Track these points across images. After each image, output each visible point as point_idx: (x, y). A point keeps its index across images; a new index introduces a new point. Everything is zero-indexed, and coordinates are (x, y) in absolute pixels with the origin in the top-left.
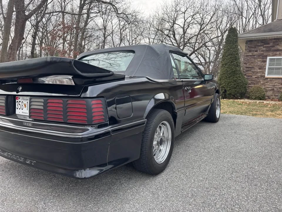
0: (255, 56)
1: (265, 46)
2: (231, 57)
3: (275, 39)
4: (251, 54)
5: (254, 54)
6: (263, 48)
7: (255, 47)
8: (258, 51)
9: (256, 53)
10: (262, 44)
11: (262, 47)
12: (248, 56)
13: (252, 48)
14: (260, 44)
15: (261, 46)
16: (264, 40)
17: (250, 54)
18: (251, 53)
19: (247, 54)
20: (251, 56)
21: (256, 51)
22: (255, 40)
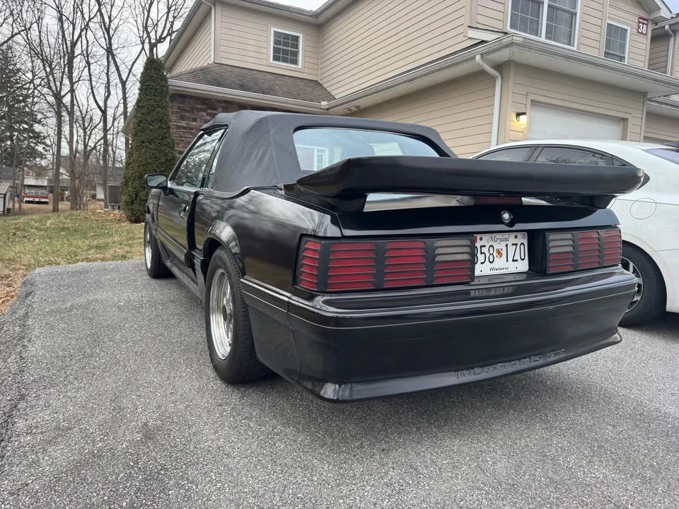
0: (192, 129)
1: (209, 111)
2: (159, 127)
3: (225, 102)
4: (185, 125)
5: (190, 126)
6: (207, 115)
7: (191, 111)
8: (199, 120)
9: (194, 123)
10: (204, 107)
11: (204, 114)
12: (180, 129)
13: (186, 111)
14: (200, 107)
15: (202, 110)
16: (207, 99)
17: (183, 124)
18: (184, 122)
19: (179, 124)
20: (185, 128)
21: (195, 120)
22: (191, 97)
